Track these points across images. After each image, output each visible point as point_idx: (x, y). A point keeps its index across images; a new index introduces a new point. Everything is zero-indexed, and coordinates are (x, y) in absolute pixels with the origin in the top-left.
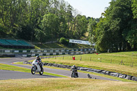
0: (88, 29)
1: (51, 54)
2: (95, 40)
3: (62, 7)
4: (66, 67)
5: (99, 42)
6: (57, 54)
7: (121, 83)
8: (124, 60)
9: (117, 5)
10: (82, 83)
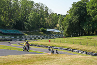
0: (59, 22)
1: (35, 39)
2: (63, 29)
3: (41, 8)
4: (45, 47)
5: (66, 30)
6: (39, 39)
7: (80, 56)
8: (82, 41)
9: (77, 6)
10: (55, 57)
